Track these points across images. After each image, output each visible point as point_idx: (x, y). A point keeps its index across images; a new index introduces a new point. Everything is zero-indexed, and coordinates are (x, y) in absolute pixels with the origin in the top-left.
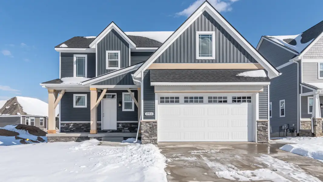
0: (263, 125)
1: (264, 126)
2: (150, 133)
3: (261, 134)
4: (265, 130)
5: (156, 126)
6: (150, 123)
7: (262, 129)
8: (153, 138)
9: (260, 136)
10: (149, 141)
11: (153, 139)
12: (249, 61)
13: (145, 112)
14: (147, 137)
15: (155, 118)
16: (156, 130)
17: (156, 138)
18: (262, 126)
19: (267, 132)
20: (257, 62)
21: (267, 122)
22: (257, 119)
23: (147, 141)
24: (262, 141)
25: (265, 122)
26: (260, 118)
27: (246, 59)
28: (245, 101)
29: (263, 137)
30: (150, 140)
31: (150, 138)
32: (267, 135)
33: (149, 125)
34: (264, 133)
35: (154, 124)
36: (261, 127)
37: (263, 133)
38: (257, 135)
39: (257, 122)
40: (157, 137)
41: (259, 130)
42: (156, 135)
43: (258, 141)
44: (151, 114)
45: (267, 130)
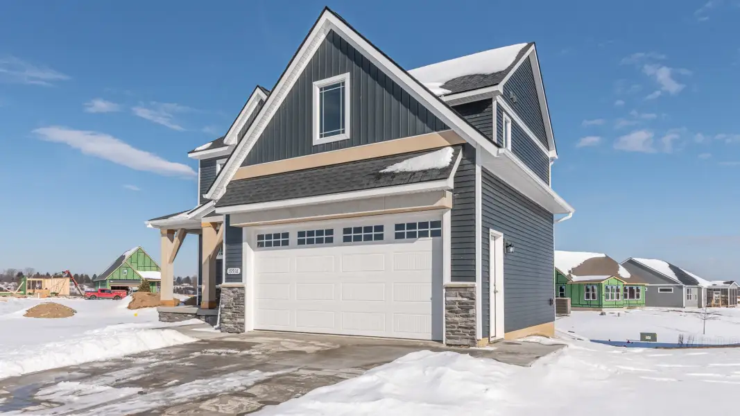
0: (462, 297)
1: (465, 299)
2: (234, 310)
3: (457, 323)
4: (467, 310)
5: (243, 295)
6: (234, 290)
7: (458, 309)
8: (239, 320)
9: (454, 327)
10: (232, 325)
11: (238, 323)
12: (427, 129)
13: (227, 267)
14: (229, 317)
15: (241, 278)
16: (243, 305)
17: (242, 320)
18: (460, 299)
19: (474, 316)
20: (445, 127)
21: (471, 290)
22: (447, 280)
23: (229, 325)
24: (457, 342)
25: (466, 288)
26: (454, 278)
27: (419, 123)
28: (424, 234)
29: (460, 329)
30: (235, 323)
31: (234, 320)
32: (472, 324)
33: (232, 294)
34: (465, 319)
35: (239, 291)
36: (454, 302)
37: (461, 318)
38: (447, 323)
39: (446, 288)
40: (244, 318)
41: (450, 310)
42: (243, 316)
43: (449, 342)
44: (236, 271)
45: (471, 312)
